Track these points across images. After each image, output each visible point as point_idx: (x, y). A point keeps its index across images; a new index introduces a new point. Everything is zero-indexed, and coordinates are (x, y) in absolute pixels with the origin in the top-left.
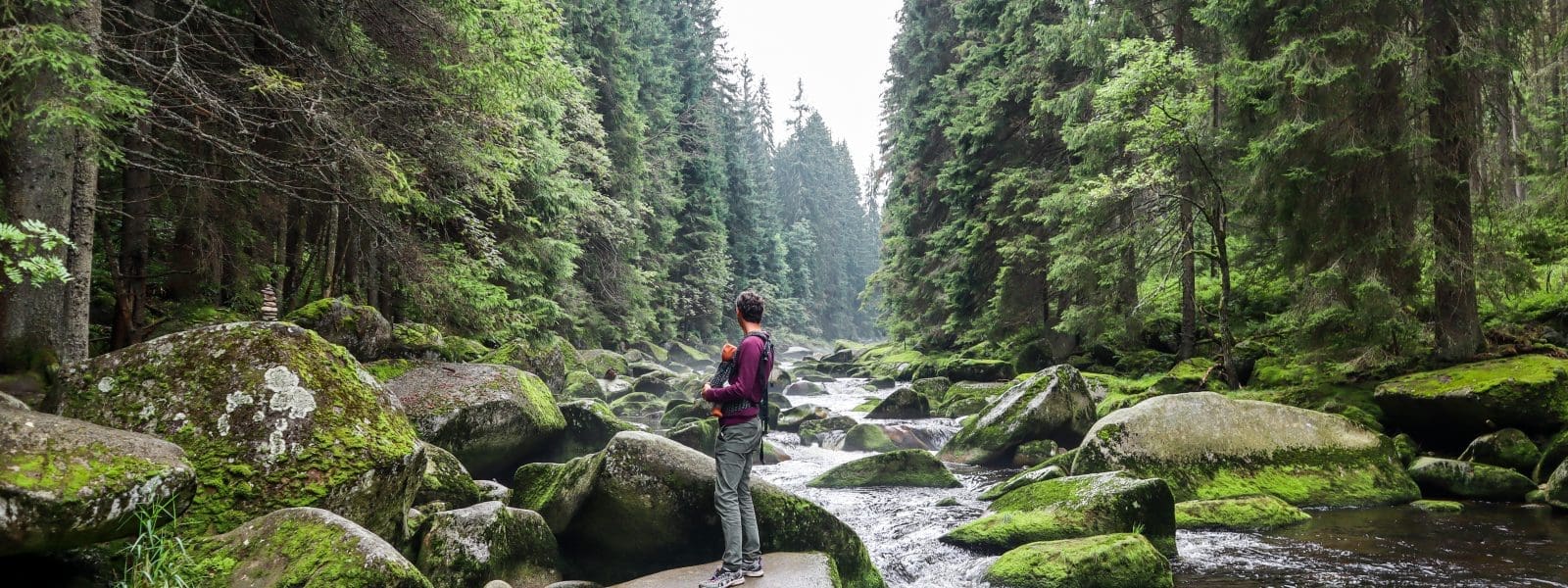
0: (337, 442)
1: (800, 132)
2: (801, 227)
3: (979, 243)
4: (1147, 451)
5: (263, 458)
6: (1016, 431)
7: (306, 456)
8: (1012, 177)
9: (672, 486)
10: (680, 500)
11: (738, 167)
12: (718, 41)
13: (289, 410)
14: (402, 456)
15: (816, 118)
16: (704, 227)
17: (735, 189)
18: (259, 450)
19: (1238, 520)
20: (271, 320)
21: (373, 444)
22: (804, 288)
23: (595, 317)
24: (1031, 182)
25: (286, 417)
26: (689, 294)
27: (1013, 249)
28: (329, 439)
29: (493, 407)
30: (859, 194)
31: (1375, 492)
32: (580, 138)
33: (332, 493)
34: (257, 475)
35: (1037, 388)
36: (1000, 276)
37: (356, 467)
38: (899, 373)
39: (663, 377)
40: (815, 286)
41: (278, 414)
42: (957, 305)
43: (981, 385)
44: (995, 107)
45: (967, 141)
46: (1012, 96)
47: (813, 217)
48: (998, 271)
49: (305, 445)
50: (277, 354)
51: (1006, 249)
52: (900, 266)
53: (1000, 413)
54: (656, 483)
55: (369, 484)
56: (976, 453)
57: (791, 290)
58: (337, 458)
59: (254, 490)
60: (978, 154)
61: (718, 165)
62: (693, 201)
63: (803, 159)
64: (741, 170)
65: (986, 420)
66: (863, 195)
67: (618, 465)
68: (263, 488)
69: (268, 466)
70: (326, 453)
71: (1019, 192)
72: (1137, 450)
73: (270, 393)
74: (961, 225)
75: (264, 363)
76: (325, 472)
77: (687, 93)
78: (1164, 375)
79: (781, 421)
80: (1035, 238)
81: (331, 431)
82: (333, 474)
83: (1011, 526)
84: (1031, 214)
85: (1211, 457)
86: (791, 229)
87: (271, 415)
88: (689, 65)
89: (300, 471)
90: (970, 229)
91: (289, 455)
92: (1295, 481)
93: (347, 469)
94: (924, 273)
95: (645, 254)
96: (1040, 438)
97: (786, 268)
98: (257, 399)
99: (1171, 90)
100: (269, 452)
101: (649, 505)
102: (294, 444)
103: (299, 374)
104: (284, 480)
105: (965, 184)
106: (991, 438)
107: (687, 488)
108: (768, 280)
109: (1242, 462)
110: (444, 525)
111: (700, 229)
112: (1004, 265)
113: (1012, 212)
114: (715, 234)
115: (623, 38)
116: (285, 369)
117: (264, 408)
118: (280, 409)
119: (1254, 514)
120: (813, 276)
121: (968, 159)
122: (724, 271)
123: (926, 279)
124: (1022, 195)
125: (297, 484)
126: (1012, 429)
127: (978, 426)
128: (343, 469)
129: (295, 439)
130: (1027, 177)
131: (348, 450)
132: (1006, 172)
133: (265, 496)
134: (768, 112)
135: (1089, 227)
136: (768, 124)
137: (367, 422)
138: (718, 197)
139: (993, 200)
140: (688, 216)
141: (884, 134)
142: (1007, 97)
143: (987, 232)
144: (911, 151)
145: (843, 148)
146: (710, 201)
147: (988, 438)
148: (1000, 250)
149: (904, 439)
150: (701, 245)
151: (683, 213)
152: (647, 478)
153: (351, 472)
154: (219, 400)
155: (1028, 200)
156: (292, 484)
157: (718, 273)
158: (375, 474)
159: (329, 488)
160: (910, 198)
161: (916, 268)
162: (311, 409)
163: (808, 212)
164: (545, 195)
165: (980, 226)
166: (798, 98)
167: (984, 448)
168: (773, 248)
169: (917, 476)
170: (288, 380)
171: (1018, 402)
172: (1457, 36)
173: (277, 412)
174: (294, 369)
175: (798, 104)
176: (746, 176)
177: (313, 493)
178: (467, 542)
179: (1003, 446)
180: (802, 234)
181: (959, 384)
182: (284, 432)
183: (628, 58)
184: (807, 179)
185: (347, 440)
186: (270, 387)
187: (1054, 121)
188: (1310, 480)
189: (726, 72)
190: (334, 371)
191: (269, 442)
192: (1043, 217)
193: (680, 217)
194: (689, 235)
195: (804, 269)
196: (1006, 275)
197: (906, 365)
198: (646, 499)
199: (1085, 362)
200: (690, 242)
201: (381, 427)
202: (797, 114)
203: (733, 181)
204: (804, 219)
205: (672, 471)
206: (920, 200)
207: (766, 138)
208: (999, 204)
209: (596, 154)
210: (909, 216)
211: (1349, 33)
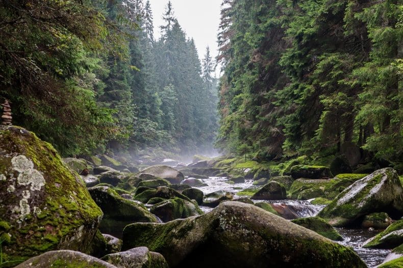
0: (61, 207)
1: (169, 33)
2: (169, 89)
3: (308, 97)
5: (16, 217)
6: (364, 207)
7: (43, 216)
8: (330, 58)
9: (264, 237)
10: (269, 246)
11: (137, 52)
13: (30, 185)
14: (97, 217)
15: (177, 26)
16: (120, 87)
18: (13, 211)
20: (8, 124)
21: (81, 208)
22: (170, 124)
24: (342, 61)
25: (29, 189)
27: (331, 101)
28: (56, 205)
30: (200, 71)
33: (61, 241)
34: (13, 228)
36: (323, 116)
37: (73, 223)
38: (245, 174)
40: (176, 124)
41: (23, 187)
42: (291, 134)
43: (313, 180)
44: (320, 17)
45: (300, 37)
46: (330, 11)
47: (176, 83)
48: (322, 113)
49: (42, 209)
50: (17, 147)
51: (326, 100)
52: (246, 111)
53: (352, 196)
54: (253, 235)
55: (80, 235)
56: (339, 220)
57: (163, 126)
58: (62, 217)
59: (12, 239)
60: (306, 44)
61: (126, 51)
62: (113, 71)
63: (170, 49)
64: (138, 55)
65: (343, 200)
66: (203, 71)
67: (228, 223)
68: (17, 237)
69: (20, 222)
70: (55, 214)
71: (335, 67)
73: (16, 173)
74: (296, 87)
75: (9, 153)
76: (56, 226)
80: (345, 95)
81: (56, 199)
82: (61, 228)
84: (343, 80)
86: (163, 90)
87: (20, 188)
89: (40, 226)
90: (302, 89)
91: (32, 215)
93: (68, 225)
94: (262, 115)
96: (379, 211)
97: (161, 113)
98: (8, 177)
100: (20, 213)
101: (247, 249)
102: (35, 208)
103: (33, 161)
104: (31, 232)
105: (299, 62)
106: (347, 211)
107: (274, 238)
108: (151, 119)
111: (116, 88)
112: (324, 110)
113: (329, 79)
114: (125, 91)
116: (24, 157)
117: (14, 183)
118: (24, 184)
120: (175, 118)
121: (300, 48)
122: (131, 113)
123: (263, 118)
124: (336, 69)
125: (39, 234)
126: (361, 205)
127: (338, 204)
128: (66, 225)
129: (35, 205)
130: (339, 58)
131: (68, 212)
132: (326, 55)
133: (19, 243)
134: (150, 21)
135: (384, 88)
136: (150, 28)
137: (75, 194)
139: (318, 71)
140: (110, 80)
141: (221, 35)
142: (327, 11)
143: (313, 91)
144: (256, 43)
145: (192, 43)
146: (123, 72)
147: (346, 211)
148: (322, 101)
149: (285, 212)
150: (118, 98)
151: (107, 79)
152: (248, 232)
153: (71, 227)
155: (340, 72)
156: (36, 235)
158: (84, 229)
159: (59, 237)
160: (253, 71)
161: (257, 112)
162: (43, 185)
163: (173, 80)
165: (309, 87)
166: (168, 13)
167: (343, 217)
168: (154, 101)
170: (27, 165)
171: (364, 189)
173: (23, 186)
174: (29, 157)
175: (168, 17)
176: (141, 58)
177: (50, 241)
179: (356, 216)
180: (169, 93)
181: (299, 180)
182: (28, 200)
184: (172, 61)
185: (66, 205)
186: (16, 169)
187: (361, 25)
190: (51, 159)
191: (19, 206)
192: (350, 82)
193: (105, 81)
194: (111, 92)
195: (171, 114)
196: (326, 116)
197: (249, 169)
198: (246, 245)
199: (370, 168)
200: (111, 96)
201: (82, 197)
202: (168, 23)
204: (171, 84)
205: (264, 227)
206: (260, 73)
207: (149, 36)
208: (320, 74)
210: (253, 82)
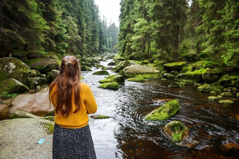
1: (111, 25)
2: (111, 38)
4: (130, 72)
7: (14, 73)
12: (99, 12)
14: (26, 73)
15: (114, 23)
16: (96, 38)
17: (101, 33)
19: (137, 80)
20: (11, 57)
23: (78, 50)
25: (12, 68)
26: (93, 47)
29: (53, 64)
31: (157, 77)
32: (74, 27)
34: (8, 75)
35: (123, 63)
39: (85, 59)
44: (127, 25)
45: (124, 29)
50: (11, 61)
56: (115, 71)
57: (109, 47)
60: (125, 31)
61: (98, 30)
62: (94, 35)
63: (111, 29)
65: (117, 66)
69: (10, 74)
70: (17, 72)
71: (129, 37)
72: (129, 72)
73: (10, 66)
75: (9, 62)
77: (94, 20)
78: (143, 61)
79: (95, 66)
83: (105, 81)
85: (138, 73)
87: (10, 68)
88: (94, 16)
92: (148, 76)
93: (19, 74)
95: (86, 42)
97: (108, 44)
98: (8, 66)
99: (145, 25)
100: (10, 72)
104: (12, 75)
105: (124, 35)
106: (117, 69)
108: (105, 45)
109: (142, 73)
110: (33, 80)
112: (127, 46)
113: (128, 39)
115: (82, 13)
116: (12, 63)
119: (139, 80)
120: (112, 45)
126: (119, 68)
129: (13, 71)
130: (130, 35)
132: (128, 34)
133: (9, 77)
134: (107, 22)
136: (107, 24)
137: (22, 69)
138: (98, 34)
139: (126, 37)
142: (129, 24)
143: (125, 42)
146: (96, 35)
148: (127, 44)
150: (95, 41)
154: (4, 66)
157: (98, 44)
158: (23, 74)
162: (15, 67)
163: (112, 36)
164: (63, 37)
166: (111, 20)
168: (106, 41)
169: (104, 74)
171: (120, 65)
172: (177, 21)
176: (102, 31)
177: (15, 77)
178: (35, 82)
181: (120, 61)
183: (83, 15)
184: (112, 31)
188: (149, 76)
189: (100, 17)
190: (18, 63)
193: (92, 37)
200: (94, 40)
202: (111, 23)
203: (100, 32)
207: (106, 26)
209: (76, 29)
211: (163, 20)
